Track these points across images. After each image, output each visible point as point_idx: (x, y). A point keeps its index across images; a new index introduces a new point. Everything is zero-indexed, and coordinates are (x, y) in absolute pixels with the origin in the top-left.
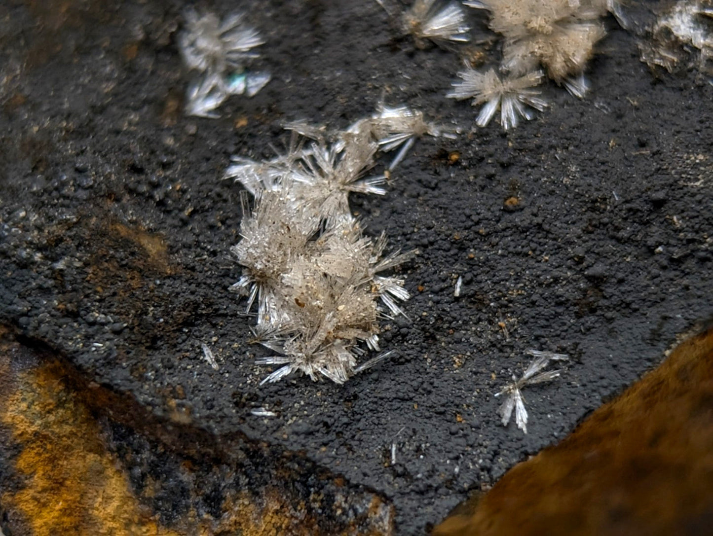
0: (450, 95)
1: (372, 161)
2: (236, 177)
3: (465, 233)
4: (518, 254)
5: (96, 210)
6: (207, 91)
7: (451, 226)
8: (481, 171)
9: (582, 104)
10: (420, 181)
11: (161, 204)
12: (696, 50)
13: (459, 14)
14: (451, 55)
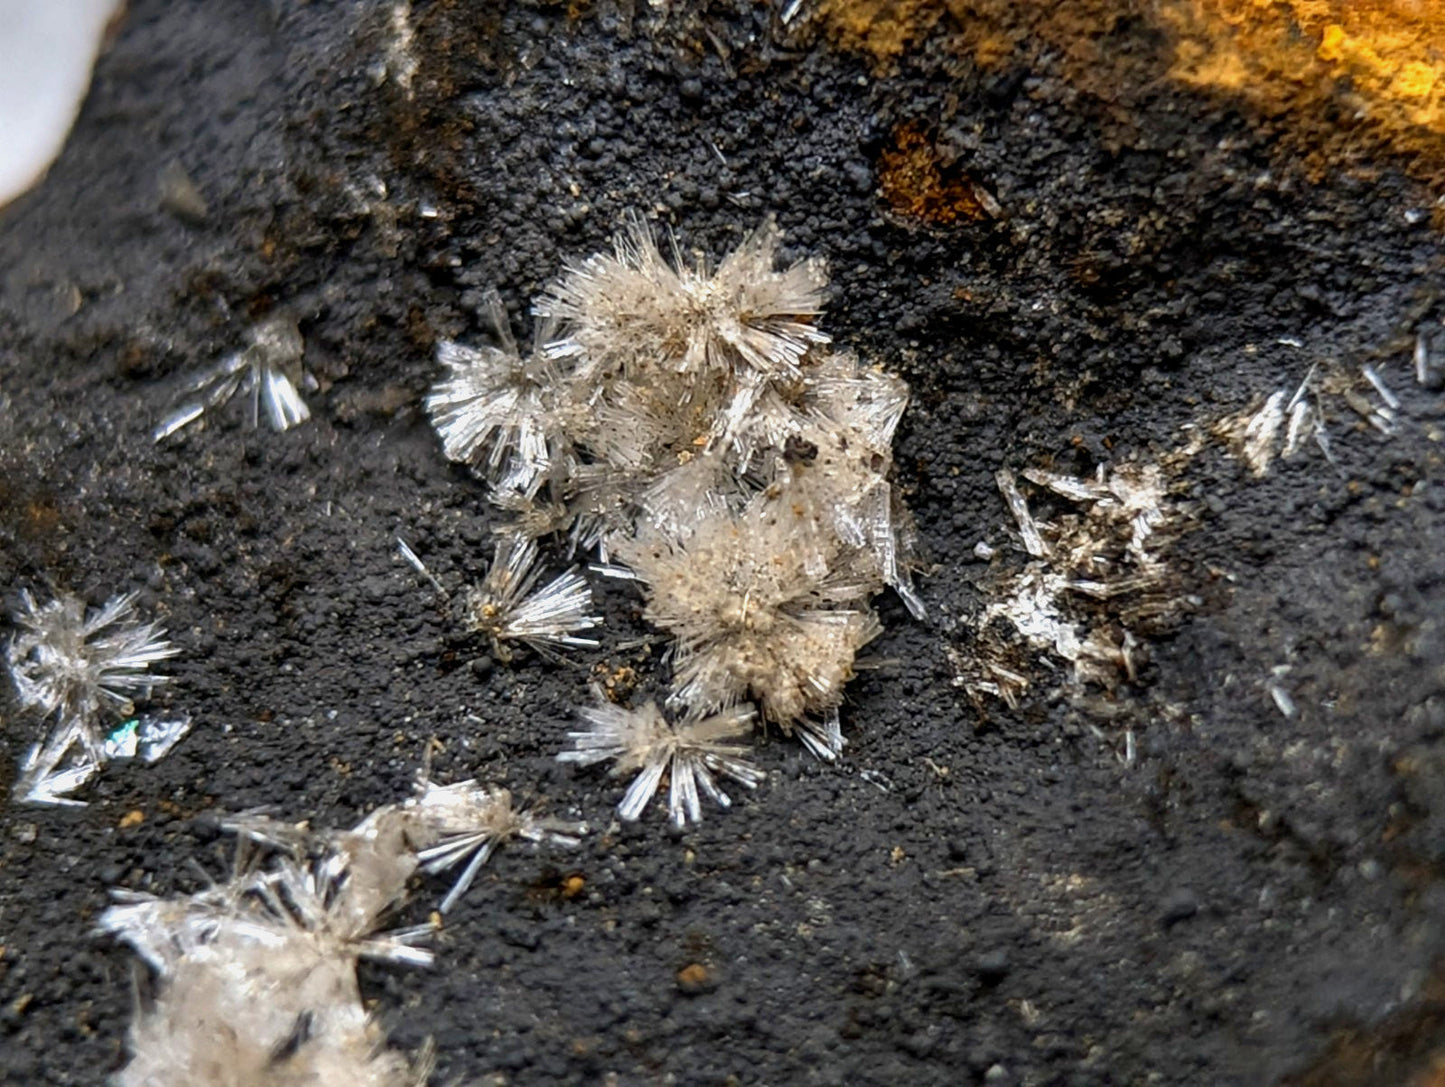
0: (564, 757)
1: (403, 894)
2: (121, 930)
3: (598, 1039)
4: (707, 1081)
6: (59, 752)
7: (570, 1026)
8: (629, 912)
9: (837, 774)
10: (503, 934)
12: (1063, 663)
13: (584, 588)
14: (566, 674)
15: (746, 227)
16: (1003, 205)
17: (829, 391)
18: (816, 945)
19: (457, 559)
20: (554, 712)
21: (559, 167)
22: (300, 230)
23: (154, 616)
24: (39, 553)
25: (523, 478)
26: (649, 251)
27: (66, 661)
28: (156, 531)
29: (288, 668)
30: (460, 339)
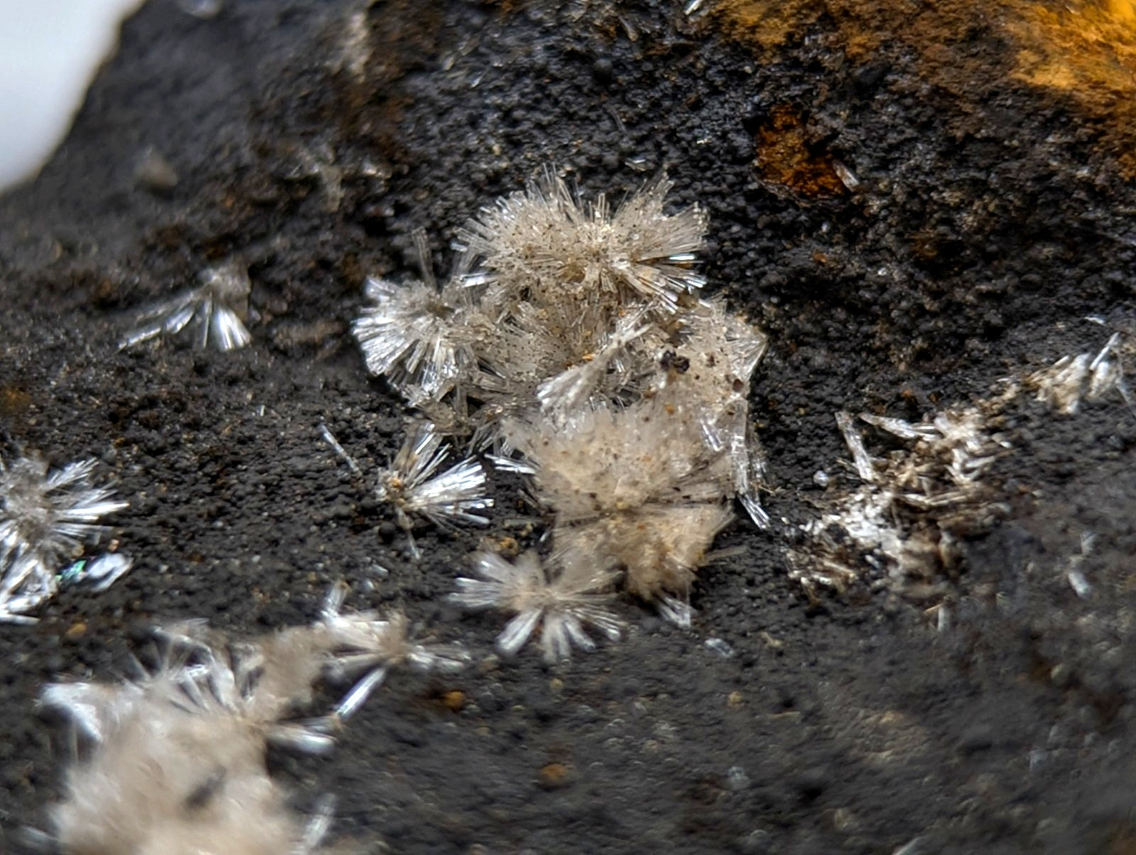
0: (454, 599)
1: (309, 696)
6: (18, 580)
7: (445, 804)
8: (502, 723)
9: (685, 637)
10: (391, 733)
12: (886, 559)
13: (478, 474)
14: (458, 545)
15: (639, 187)
16: (861, 179)
18: (661, 757)
20: (446, 571)
21: (484, 131)
22: (258, 187)
24: (12, 424)
25: (434, 384)
28: (113, 417)
29: (219, 524)
30: (386, 275)
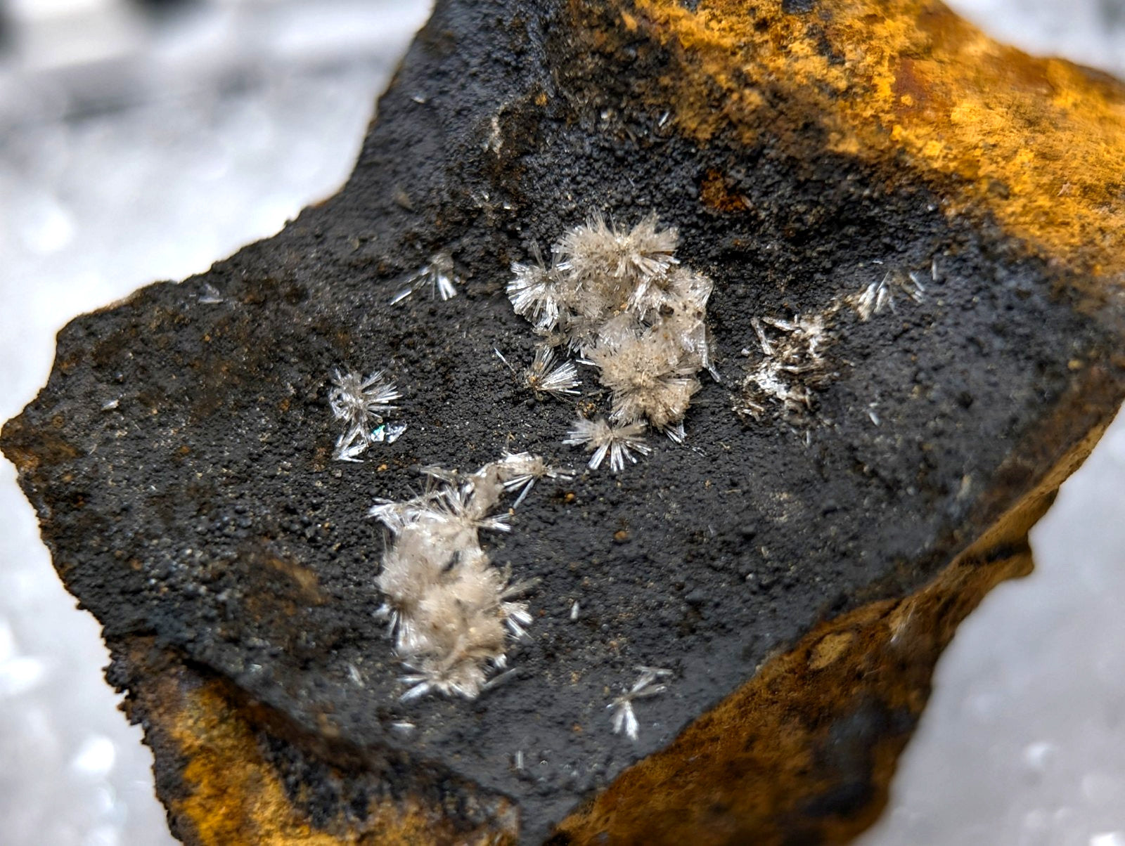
0: (566, 442)
1: (497, 501)
2: (378, 516)
3: (580, 563)
4: (627, 581)
5: (255, 547)
6: (352, 438)
7: (568, 556)
8: (594, 508)
9: (682, 449)
10: (540, 518)
11: (312, 540)
12: (779, 401)
13: (573, 369)
14: (567, 406)
15: (643, 213)
16: (754, 204)
17: (678, 285)
18: (673, 523)
19: (520, 357)
20: (561, 422)
21: (563, 188)
22: (453, 215)
23: (391, 379)
24: (342, 354)
25: (548, 322)
26: (602, 225)
27: (354, 400)
28: (392, 344)
29: (448, 403)
30: (521, 261)
